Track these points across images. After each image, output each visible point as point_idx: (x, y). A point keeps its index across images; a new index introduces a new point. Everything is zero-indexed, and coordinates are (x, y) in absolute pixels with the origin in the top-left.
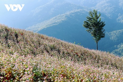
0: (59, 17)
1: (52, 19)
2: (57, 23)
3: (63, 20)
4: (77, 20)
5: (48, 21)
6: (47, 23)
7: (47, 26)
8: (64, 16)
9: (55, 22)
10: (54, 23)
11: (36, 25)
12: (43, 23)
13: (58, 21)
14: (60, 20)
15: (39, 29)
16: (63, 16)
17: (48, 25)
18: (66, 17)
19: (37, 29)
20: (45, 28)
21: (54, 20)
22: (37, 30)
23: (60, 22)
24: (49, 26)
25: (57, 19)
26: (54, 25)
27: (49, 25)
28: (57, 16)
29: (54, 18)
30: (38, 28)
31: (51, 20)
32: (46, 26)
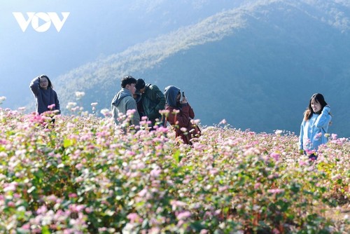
0: (223, 17)
1: (204, 22)
2: (217, 35)
3: (235, 25)
4: (277, 27)
5: (190, 28)
6: (188, 36)
7: (190, 44)
8: (239, 15)
9: (213, 32)
10: (210, 36)
11: (156, 39)
12: (176, 34)
13: (222, 29)
14: (228, 26)
15: (168, 52)
16: (236, 14)
17: (191, 41)
18: (243, 17)
19: (160, 53)
20: (183, 50)
21: (210, 27)
22: (162, 55)
23: (227, 33)
24: (196, 44)
25: (217, 23)
26: (209, 40)
27: (195, 41)
28: (217, 15)
29: (210, 19)
30: (164, 48)
31: (199, 25)
32: (187, 43)
